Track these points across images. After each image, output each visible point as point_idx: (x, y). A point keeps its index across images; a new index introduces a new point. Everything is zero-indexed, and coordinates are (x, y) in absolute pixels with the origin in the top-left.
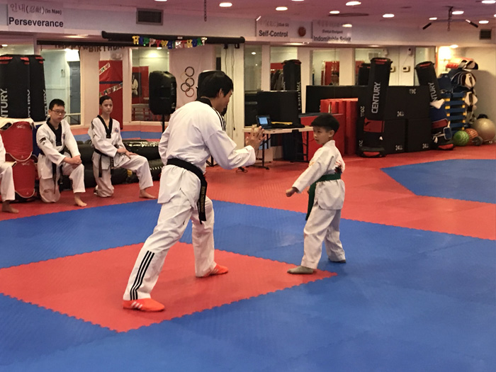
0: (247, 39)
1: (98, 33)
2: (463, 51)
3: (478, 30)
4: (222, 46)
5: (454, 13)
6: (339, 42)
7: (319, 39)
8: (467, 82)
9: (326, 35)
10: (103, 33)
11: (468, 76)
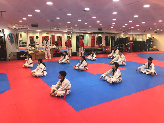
0: (115, 33)
1: (92, 32)
2: (151, 35)
3: (154, 32)
4: (111, 34)
5: (150, 29)
6: (130, 33)
7: (127, 33)
8: (152, 40)
9: (128, 32)
10: (93, 32)
11: (152, 39)
